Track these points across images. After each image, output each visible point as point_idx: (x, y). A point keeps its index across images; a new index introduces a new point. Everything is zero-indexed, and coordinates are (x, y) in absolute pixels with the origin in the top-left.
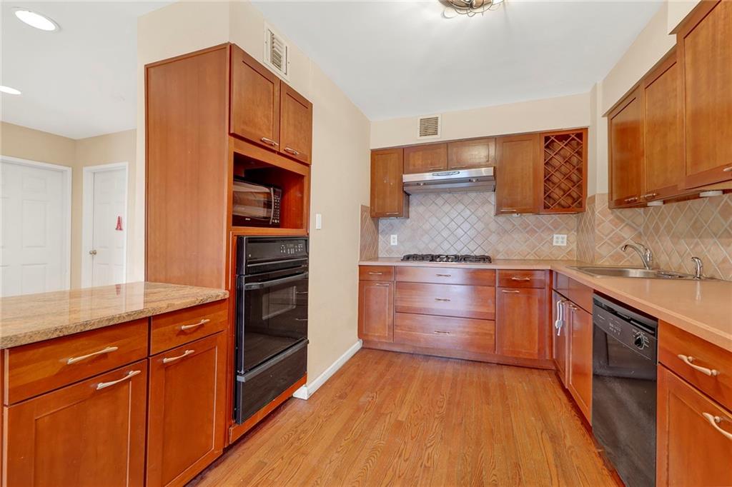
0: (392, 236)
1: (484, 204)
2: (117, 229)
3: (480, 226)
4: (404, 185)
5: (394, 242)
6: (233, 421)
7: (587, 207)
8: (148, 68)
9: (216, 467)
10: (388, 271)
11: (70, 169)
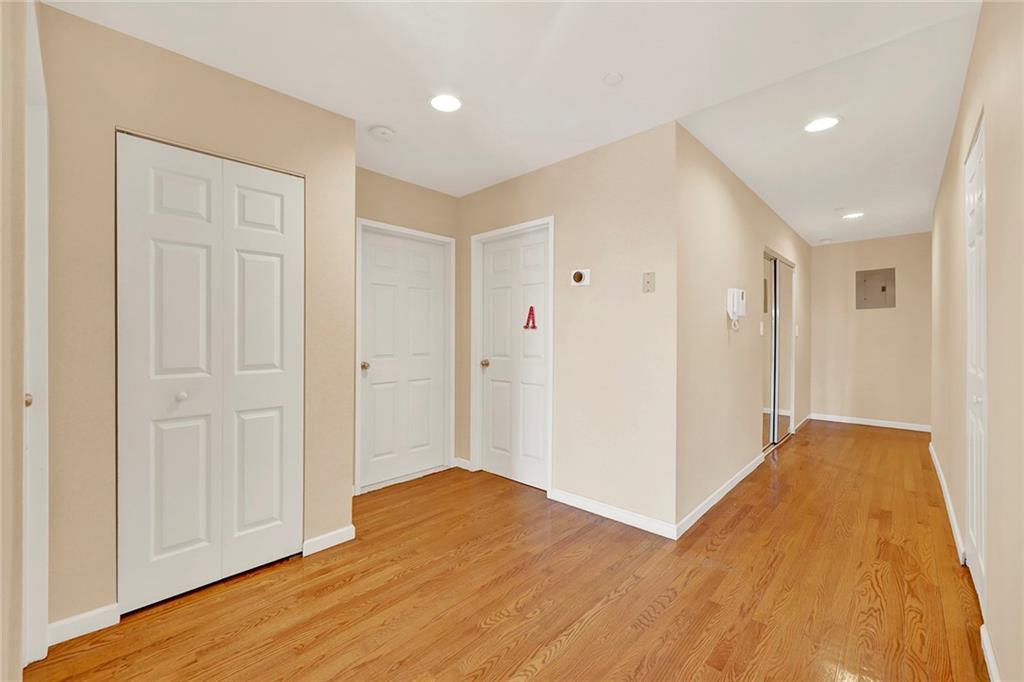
2: (525, 327)
11: (453, 241)
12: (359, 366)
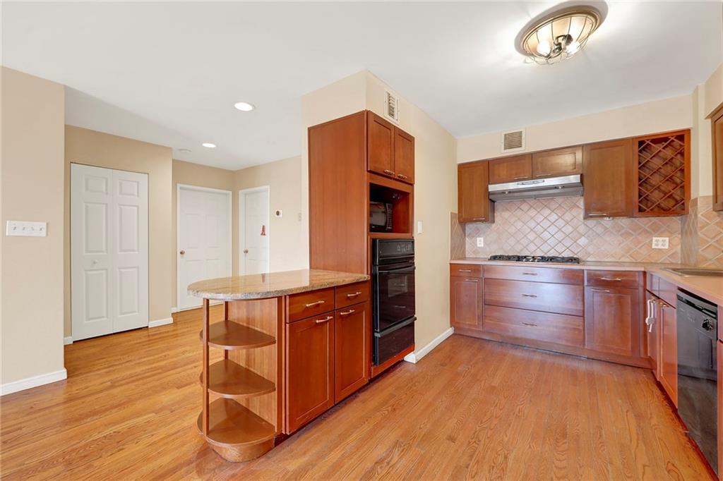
0: (478, 239)
1: (571, 208)
2: (262, 234)
3: (568, 229)
4: (490, 194)
5: (480, 244)
6: (373, 363)
7: (690, 209)
8: (310, 129)
9: (363, 392)
10: (476, 269)
11: (231, 193)
12: (179, 253)
